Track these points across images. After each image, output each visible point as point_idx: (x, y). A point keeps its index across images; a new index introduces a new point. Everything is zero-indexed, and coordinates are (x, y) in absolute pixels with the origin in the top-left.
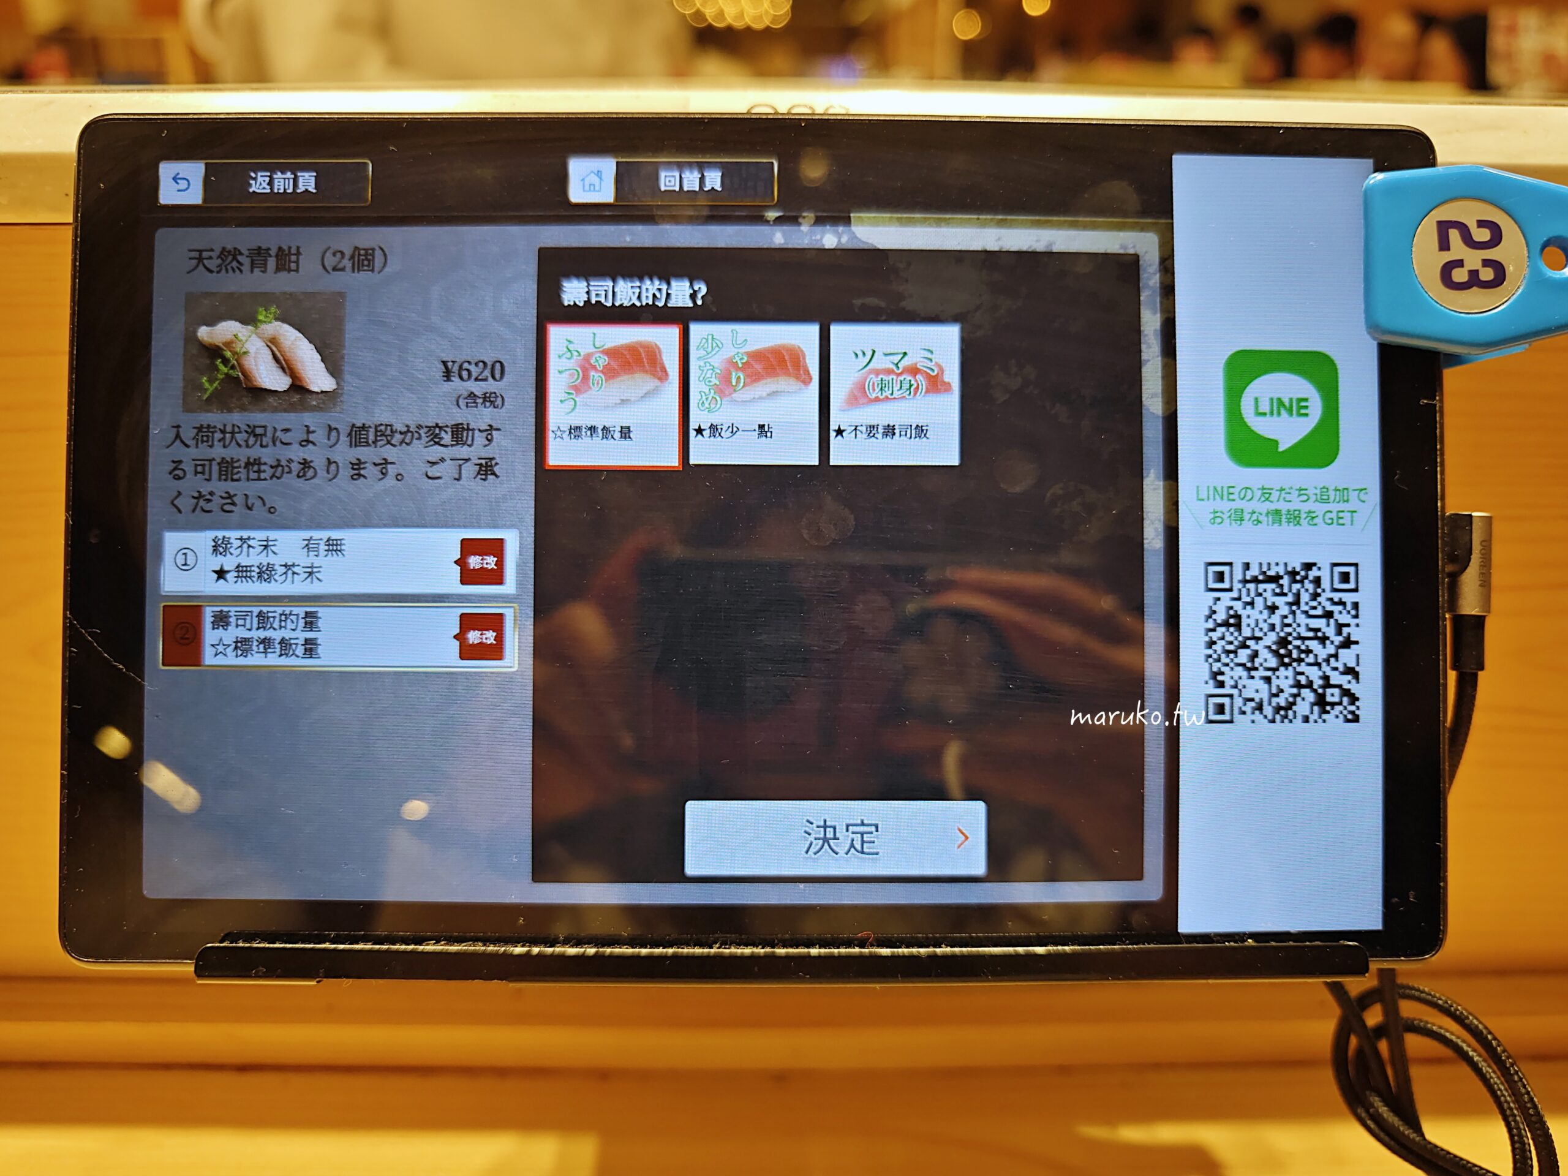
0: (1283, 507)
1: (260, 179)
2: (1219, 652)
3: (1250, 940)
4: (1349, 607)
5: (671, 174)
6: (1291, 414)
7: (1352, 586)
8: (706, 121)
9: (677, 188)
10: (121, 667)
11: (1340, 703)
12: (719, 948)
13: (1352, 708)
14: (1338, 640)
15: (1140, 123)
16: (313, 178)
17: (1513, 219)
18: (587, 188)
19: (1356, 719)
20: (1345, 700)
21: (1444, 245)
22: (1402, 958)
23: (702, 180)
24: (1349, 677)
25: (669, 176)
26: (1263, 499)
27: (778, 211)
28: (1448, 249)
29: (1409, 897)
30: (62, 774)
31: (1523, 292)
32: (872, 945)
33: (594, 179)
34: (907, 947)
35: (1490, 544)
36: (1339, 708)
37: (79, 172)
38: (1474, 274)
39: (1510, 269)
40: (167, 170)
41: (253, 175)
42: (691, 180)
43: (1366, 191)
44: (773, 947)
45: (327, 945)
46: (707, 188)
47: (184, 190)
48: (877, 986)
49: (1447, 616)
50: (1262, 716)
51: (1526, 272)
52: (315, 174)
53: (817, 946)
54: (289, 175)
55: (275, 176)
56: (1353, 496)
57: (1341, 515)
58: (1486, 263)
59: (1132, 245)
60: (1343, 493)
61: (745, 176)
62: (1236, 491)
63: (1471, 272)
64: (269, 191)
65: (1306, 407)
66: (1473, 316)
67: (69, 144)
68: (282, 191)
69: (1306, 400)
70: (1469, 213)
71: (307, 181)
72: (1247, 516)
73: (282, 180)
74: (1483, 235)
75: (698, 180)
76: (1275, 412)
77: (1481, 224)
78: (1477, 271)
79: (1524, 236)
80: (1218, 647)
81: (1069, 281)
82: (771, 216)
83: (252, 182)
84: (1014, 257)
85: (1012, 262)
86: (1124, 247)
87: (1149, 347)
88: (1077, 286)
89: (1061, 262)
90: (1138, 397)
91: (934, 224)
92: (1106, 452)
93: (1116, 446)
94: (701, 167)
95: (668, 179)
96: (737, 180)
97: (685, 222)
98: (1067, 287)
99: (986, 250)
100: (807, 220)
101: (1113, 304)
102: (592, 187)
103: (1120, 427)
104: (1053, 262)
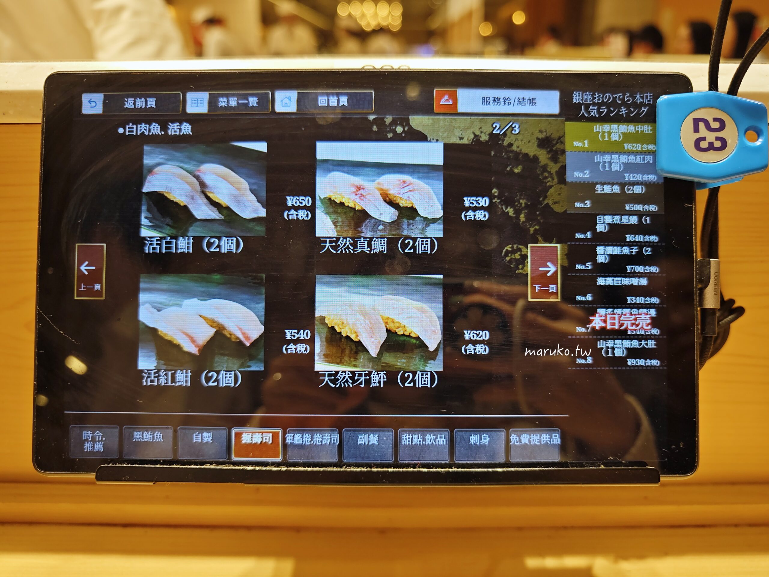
1: (129, 102)
3: (602, 466)
5: (323, 98)
8: (340, 72)
9: (326, 105)
10: (62, 333)
12: (345, 468)
15: (549, 72)
16: (154, 101)
17: (731, 117)
18: (284, 104)
21: (696, 130)
22: (677, 475)
23: (338, 101)
25: (323, 99)
27: (374, 116)
28: (698, 132)
29: (680, 446)
30: (34, 384)
31: (735, 152)
32: (419, 467)
33: (287, 101)
34: (436, 468)
35: (719, 274)
37: (44, 98)
39: (729, 142)
40: (86, 98)
41: (126, 99)
42: (333, 101)
43: (657, 104)
44: (371, 468)
45: (159, 466)
46: (341, 104)
47: (94, 107)
48: (421, 487)
49: (698, 309)
51: (737, 143)
52: (155, 99)
53: (393, 468)
54: (143, 99)
55: (136, 100)
58: (717, 139)
59: (544, 131)
61: (358, 99)
63: (709, 143)
64: (133, 107)
66: (711, 164)
67: (39, 86)
68: (140, 107)
70: (709, 114)
71: (152, 102)
73: (140, 102)
74: (716, 125)
75: (336, 101)
77: (715, 120)
78: (713, 142)
79: (736, 125)
81: (514, 148)
82: (371, 117)
83: (126, 103)
84: (488, 137)
85: (487, 139)
86: (541, 131)
87: (553, 179)
88: (518, 150)
89: (511, 138)
90: (548, 204)
91: (449, 121)
92: (532, 230)
93: (537, 227)
94: (338, 95)
95: (322, 100)
96: (355, 101)
97: (330, 121)
98: (513, 151)
99: (474, 133)
100: (389, 119)
101: (536, 159)
102: (286, 105)
103: (539, 218)
104: (506, 139)
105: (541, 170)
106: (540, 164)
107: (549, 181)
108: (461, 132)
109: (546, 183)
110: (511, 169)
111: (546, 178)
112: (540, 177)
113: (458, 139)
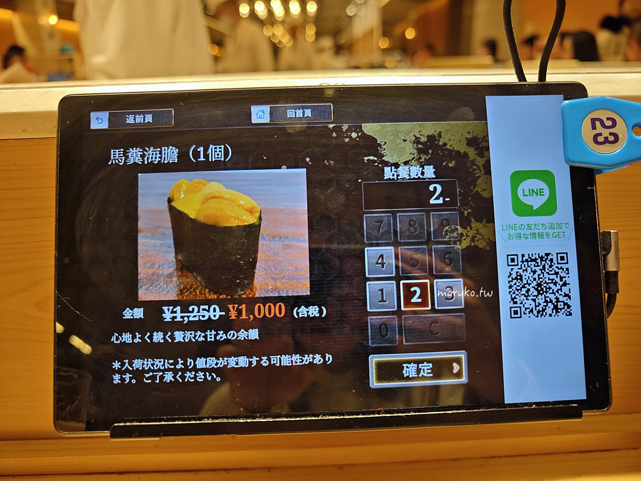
0: (536, 231)
1: (130, 118)
2: (515, 290)
3: (534, 406)
4: (565, 270)
5: (291, 111)
6: (537, 195)
7: (565, 261)
8: (304, 89)
9: (294, 116)
10: (78, 312)
11: (564, 308)
12: (322, 417)
13: (569, 310)
14: (561, 283)
15: (472, 84)
16: (151, 117)
17: (620, 117)
18: (258, 117)
19: (571, 314)
20: (566, 307)
21: (594, 127)
22: (595, 410)
23: (304, 114)
24: (567, 298)
26: (528, 229)
27: (333, 124)
28: (596, 129)
29: (596, 385)
30: (54, 357)
31: (626, 145)
32: (383, 413)
33: (261, 113)
34: (397, 414)
35: (618, 243)
36: (563, 310)
37: (59, 117)
38: (606, 138)
39: (620, 136)
40: (93, 115)
41: (128, 116)
42: (299, 113)
43: (562, 107)
44: (343, 416)
45: (163, 423)
46: (306, 116)
47: (101, 123)
48: (386, 430)
49: (604, 272)
50: (533, 315)
51: (627, 137)
52: (152, 115)
54: (142, 116)
55: (136, 117)
56: (564, 226)
57: (559, 234)
58: (611, 134)
59: (471, 132)
60: (559, 225)
61: (320, 110)
62: (517, 226)
63: (605, 138)
64: (134, 122)
65: (543, 192)
66: (607, 154)
67: (55, 107)
68: (139, 122)
69: (543, 189)
70: (603, 115)
71: (149, 118)
72: (522, 236)
73: (139, 118)
74: (609, 123)
75: (302, 113)
76: (531, 194)
77: (608, 119)
78: (608, 137)
79: (625, 123)
80: (514, 288)
81: (448, 147)
82: (331, 126)
83: (127, 119)
84: (426, 138)
85: (426, 140)
86: (469, 133)
87: (481, 171)
88: (451, 148)
89: (445, 139)
90: (477, 191)
91: (394, 127)
92: (466, 213)
93: (470, 210)
94: (303, 108)
95: (290, 113)
96: (317, 112)
97: (298, 129)
98: (448, 149)
99: (415, 136)
100: (345, 127)
101: (466, 155)
102: (260, 117)
103: (471, 203)
104: (441, 139)
105: (471, 163)
106: (469, 159)
107: (477, 173)
108: (405, 135)
109: (475, 174)
110: (446, 163)
111: (475, 170)
112: (470, 170)
113: (403, 140)
